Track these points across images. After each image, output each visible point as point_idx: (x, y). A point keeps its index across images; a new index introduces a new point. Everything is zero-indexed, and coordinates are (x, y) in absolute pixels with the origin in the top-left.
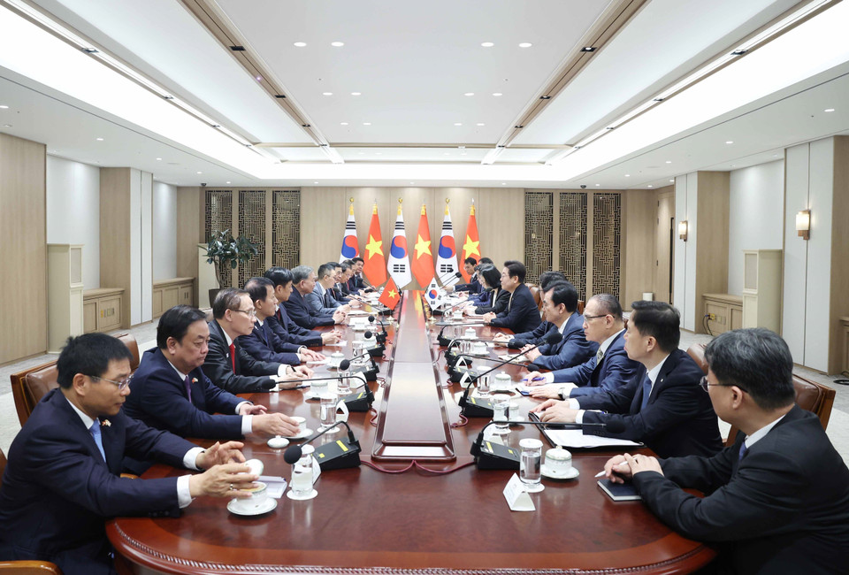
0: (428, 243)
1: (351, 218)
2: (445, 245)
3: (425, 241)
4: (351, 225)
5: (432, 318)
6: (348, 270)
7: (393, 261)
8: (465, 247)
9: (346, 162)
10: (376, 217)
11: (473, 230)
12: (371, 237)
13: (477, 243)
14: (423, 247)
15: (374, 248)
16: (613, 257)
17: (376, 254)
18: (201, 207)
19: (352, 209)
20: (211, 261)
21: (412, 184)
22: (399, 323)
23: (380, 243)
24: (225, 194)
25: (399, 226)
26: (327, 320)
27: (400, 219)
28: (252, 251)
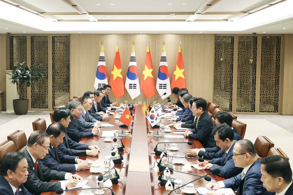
0: (151, 70)
1: (102, 54)
2: (162, 71)
3: (149, 69)
4: (102, 59)
5: (152, 131)
6: (101, 94)
7: (128, 81)
8: (175, 73)
9: (99, 21)
10: (118, 53)
11: (180, 62)
12: (115, 66)
13: (183, 70)
14: (148, 73)
15: (117, 73)
16: (274, 79)
17: (118, 77)
18: (7, 46)
19: (102, 48)
20: (14, 82)
21: (141, 32)
22: (132, 134)
23: (120, 70)
24: (22, 39)
25: (133, 59)
26: (88, 134)
27: (133, 55)
28: (40, 75)
